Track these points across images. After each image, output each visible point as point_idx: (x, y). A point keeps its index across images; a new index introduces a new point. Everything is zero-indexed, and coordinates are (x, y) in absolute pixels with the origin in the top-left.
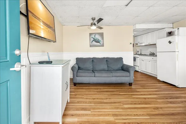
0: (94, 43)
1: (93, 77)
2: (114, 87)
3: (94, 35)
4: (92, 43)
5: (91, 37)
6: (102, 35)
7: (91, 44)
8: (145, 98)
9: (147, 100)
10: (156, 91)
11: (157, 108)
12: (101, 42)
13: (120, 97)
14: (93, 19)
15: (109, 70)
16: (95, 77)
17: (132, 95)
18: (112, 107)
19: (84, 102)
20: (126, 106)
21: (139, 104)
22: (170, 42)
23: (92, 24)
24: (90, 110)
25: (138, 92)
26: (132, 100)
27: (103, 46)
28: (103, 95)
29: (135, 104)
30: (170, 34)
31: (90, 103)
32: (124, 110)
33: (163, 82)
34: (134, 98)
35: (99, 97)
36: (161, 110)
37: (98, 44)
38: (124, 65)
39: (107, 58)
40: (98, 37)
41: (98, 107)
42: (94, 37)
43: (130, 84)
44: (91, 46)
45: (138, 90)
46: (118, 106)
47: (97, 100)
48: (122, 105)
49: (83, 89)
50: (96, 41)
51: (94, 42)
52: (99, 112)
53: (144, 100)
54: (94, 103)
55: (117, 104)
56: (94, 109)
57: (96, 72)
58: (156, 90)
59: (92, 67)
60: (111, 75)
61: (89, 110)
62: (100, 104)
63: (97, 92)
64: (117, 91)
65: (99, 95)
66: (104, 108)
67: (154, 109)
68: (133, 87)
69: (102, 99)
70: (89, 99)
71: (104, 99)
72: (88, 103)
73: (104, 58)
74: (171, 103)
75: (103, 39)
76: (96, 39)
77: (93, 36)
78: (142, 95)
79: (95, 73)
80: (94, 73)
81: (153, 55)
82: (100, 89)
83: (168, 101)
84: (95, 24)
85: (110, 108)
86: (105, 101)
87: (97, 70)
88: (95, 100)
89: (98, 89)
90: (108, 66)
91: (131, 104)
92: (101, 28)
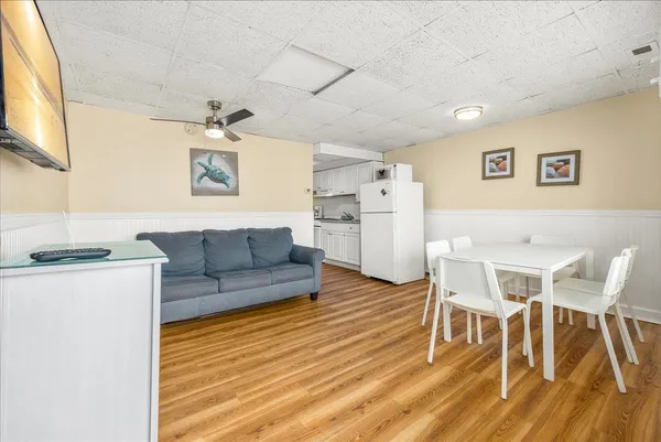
0: (208, 183)
1: (215, 293)
2: (277, 314)
3: (208, 155)
4: (199, 182)
5: (196, 161)
6: (232, 158)
7: (196, 185)
8: (353, 321)
9: (357, 323)
10: (366, 301)
11: (378, 335)
12: (231, 183)
13: (301, 333)
14: (215, 106)
15: (257, 267)
16: (219, 292)
17: (325, 321)
18: (292, 364)
19: (203, 382)
20: (321, 351)
21: (346, 337)
22: (384, 193)
23: (209, 123)
24: (235, 396)
25: (335, 311)
26: (329, 332)
27: (235, 192)
28: (253, 342)
29: (338, 339)
30: (382, 174)
31: (227, 374)
32: (321, 362)
33: (372, 278)
34: (331, 327)
35: (245, 351)
36: (384, 336)
37: (221, 186)
38: (295, 249)
39: (249, 230)
40: (219, 164)
41: (253, 378)
42: (207, 164)
43: (314, 296)
44: (195, 192)
45: (334, 306)
46: (305, 356)
47: (244, 361)
48: (311, 350)
49: (182, 340)
50: (214, 177)
51: (206, 178)
52: (261, 390)
53: (351, 326)
54: (240, 372)
55: (301, 354)
56: (245, 387)
57: (224, 275)
58: (364, 298)
59: (203, 262)
60: (269, 278)
61: (230, 398)
62: (259, 369)
63: (235, 336)
64: (289, 321)
65: (242, 344)
66: (274, 375)
67: (374, 338)
68: (320, 301)
69: (258, 352)
70: (218, 364)
71: (264, 351)
72: (220, 379)
73: (241, 231)
74: (395, 317)
75: (236, 170)
76: (213, 169)
77: (204, 160)
78: (343, 315)
79: (222, 280)
80: (218, 279)
81: (348, 219)
82: (241, 326)
83: (389, 316)
84: (220, 123)
85: (288, 370)
86: (268, 355)
87: (223, 271)
88: (237, 363)
89: (233, 328)
90: (253, 256)
91: (331, 342)
92: (234, 138)
